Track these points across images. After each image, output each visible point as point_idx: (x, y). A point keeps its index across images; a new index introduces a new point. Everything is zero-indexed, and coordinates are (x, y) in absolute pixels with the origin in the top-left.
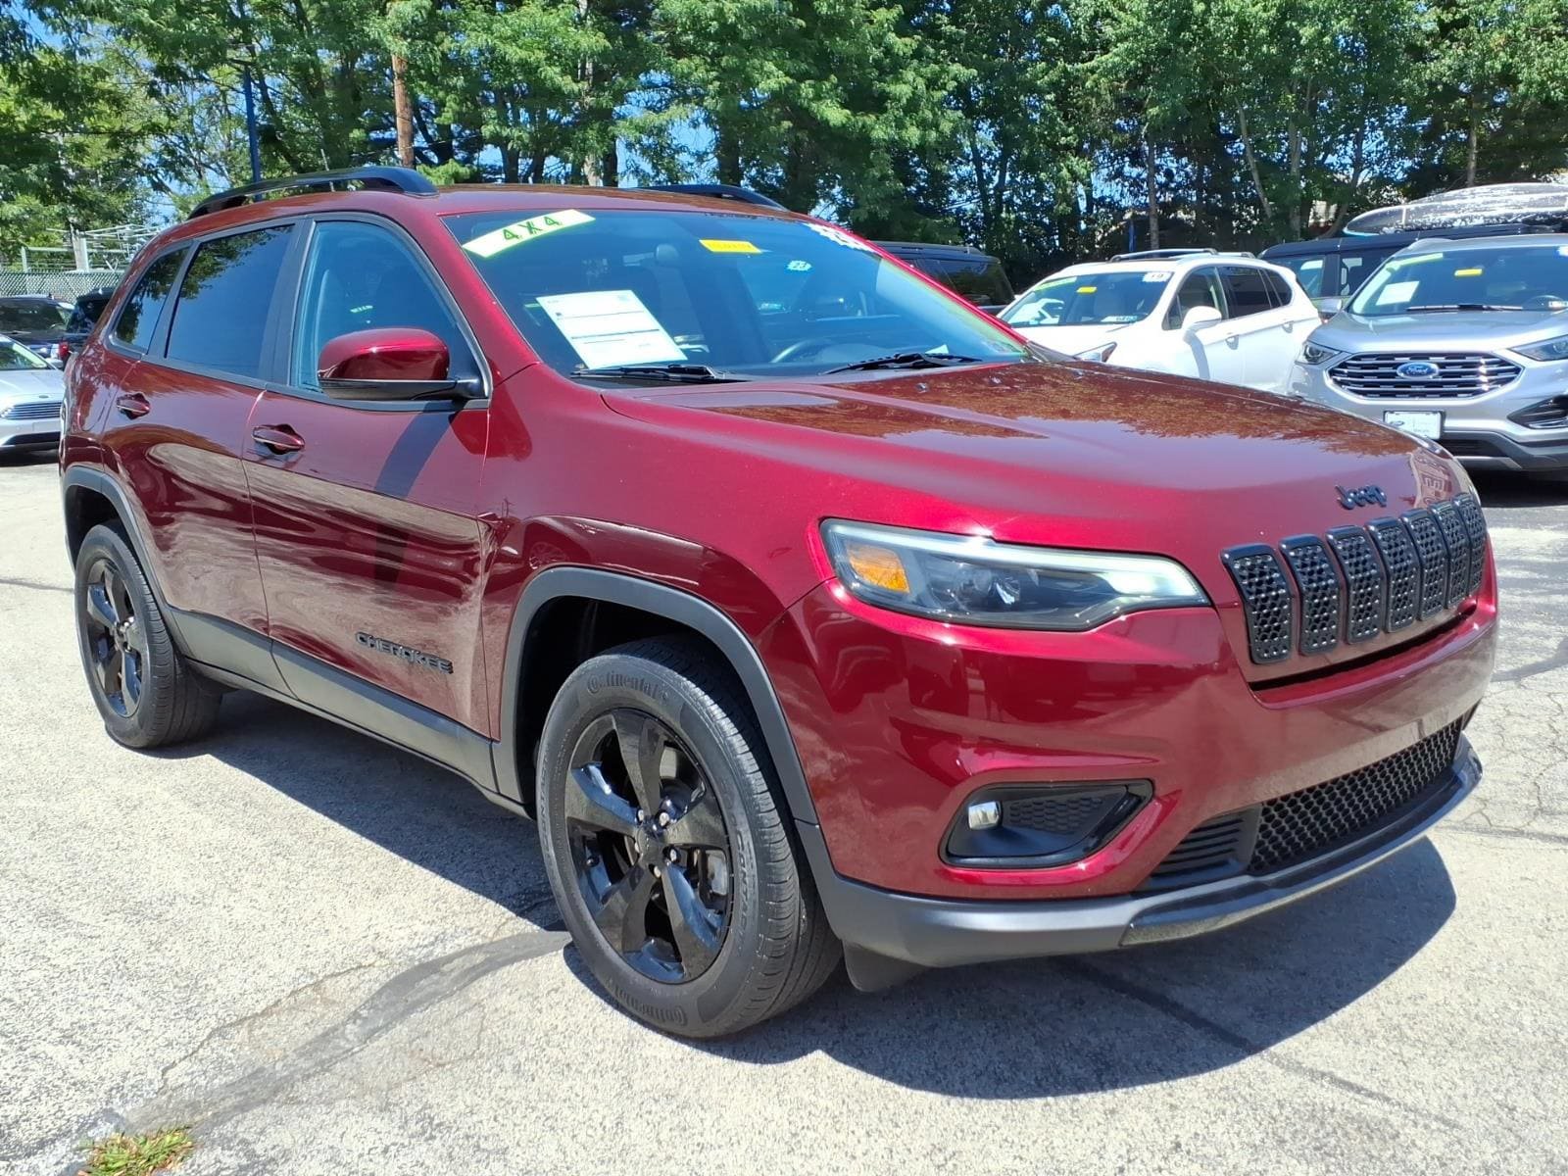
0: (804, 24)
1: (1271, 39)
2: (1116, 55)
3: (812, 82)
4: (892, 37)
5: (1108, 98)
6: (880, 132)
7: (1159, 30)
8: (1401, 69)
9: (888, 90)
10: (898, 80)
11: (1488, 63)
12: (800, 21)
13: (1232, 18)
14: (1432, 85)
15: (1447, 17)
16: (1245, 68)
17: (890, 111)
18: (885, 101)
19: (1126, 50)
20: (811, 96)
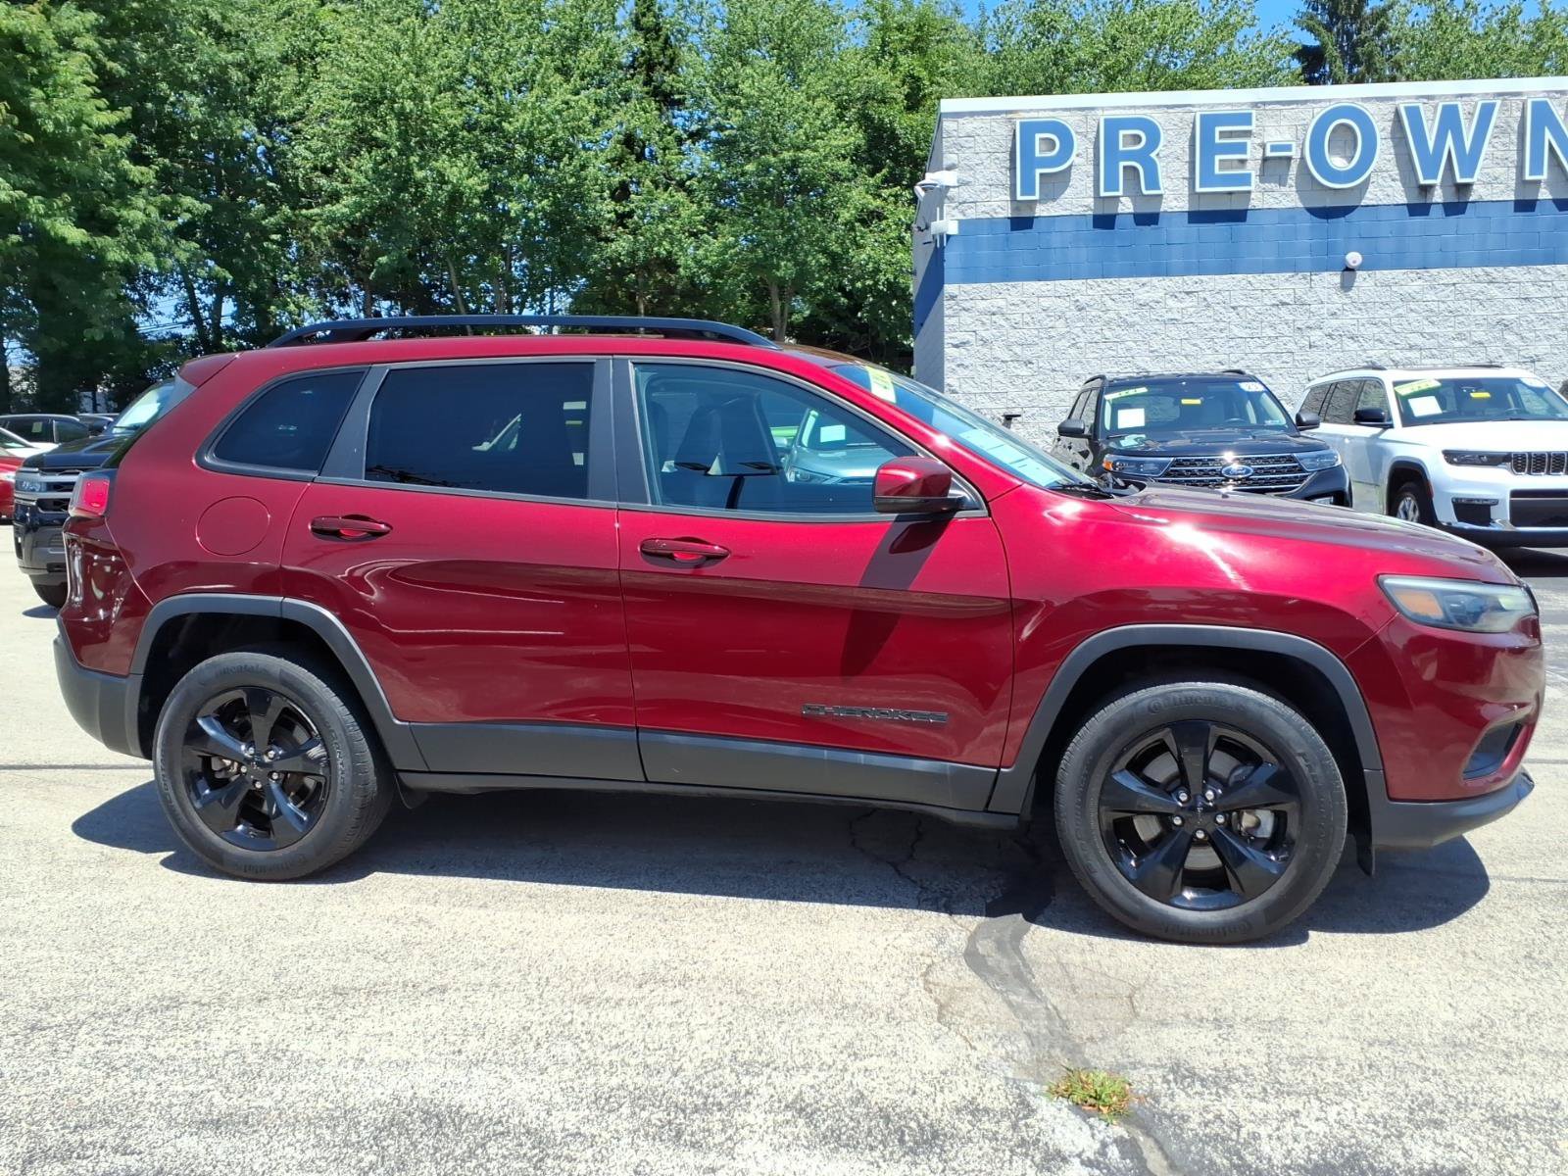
0: (32, 139)
1: (481, 209)
2: (345, 206)
3: (40, 197)
4: (126, 164)
5: (328, 243)
6: (115, 255)
7: (384, 190)
8: (589, 245)
9: (117, 214)
10: (127, 205)
11: (656, 249)
12: (27, 136)
13: (450, 186)
14: (612, 260)
15: (620, 209)
16: (462, 231)
17: (123, 235)
18: (116, 224)
19: (355, 202)
20: (42, 212)
